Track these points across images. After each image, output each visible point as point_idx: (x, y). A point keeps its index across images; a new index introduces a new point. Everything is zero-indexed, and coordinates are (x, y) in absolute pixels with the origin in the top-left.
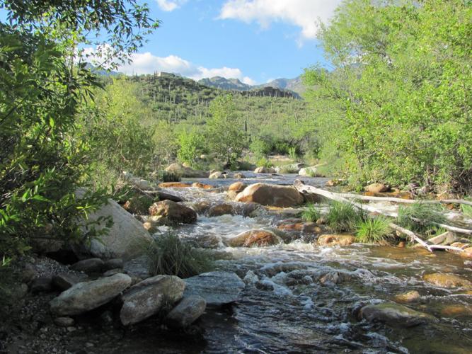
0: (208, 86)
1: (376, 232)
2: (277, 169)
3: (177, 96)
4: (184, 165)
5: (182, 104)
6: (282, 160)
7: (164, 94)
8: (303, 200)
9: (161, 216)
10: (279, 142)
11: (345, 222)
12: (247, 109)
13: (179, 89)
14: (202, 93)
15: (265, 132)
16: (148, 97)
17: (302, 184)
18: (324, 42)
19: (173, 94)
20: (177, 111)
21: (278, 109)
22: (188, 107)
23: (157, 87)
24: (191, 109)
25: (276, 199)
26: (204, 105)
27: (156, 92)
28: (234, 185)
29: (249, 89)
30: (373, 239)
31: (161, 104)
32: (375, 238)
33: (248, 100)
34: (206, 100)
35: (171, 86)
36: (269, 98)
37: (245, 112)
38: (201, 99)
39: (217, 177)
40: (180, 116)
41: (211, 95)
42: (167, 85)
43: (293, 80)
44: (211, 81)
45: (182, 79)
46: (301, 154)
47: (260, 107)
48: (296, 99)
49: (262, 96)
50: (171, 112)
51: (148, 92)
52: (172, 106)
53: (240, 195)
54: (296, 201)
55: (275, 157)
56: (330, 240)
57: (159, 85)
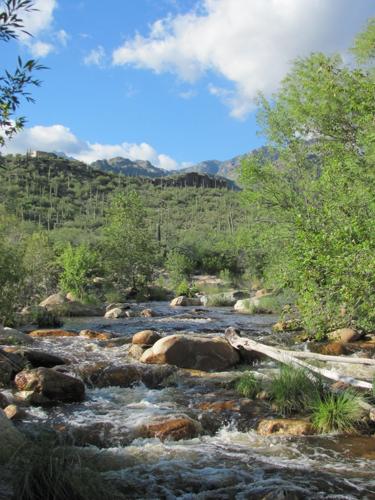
0: (105, 171)
1: (340, 417)
2: (203, 299)
3: (60, 187)
4: (69, 296)
5: (67, 198)
6: (213, 282)
7: (41, 184)
8: (238, 359)
9: (32, 392)
10: (207, 256)
11: (297, 399)
12: (162, 205)
13: (62, 176)
14: (96, 181)
15: (187, 242)
16: (17, 186)
17: (236, 336)
18: (268, 127)
19: (54, 182)
20: (60, 208)
21: (206, 205)
22: (77, 202)
23: (31, 172)
24: (79, 206)
25: (199, 358)
26: (100, 199)
27: (29, 180)
28: (139, 336)
29: (165, 175)
30: (336, 426)
31: (36, 197)
32: (340, 426)
33: (163, 192)
34: (101, 191)
35: (52, 171)
36: (193, 190)
37: (158, 210)
38: (94, 190)
39: (116, 315)
40: (64, 216)
41: (110, 185)
42: (46, 170)
43: (227, 163)
44: (110, 164)
45: (67, 162)
46: (239, 272)
47: (180, 202)
48: (232, 191)
49: (184, 186)
50: (52, 209)
51: (17, 180)
52: (52, 200)
53: (148, 354)
54: (228, 361)
55: (201, 277)
56: (275, 429)
57: (34, 170)
